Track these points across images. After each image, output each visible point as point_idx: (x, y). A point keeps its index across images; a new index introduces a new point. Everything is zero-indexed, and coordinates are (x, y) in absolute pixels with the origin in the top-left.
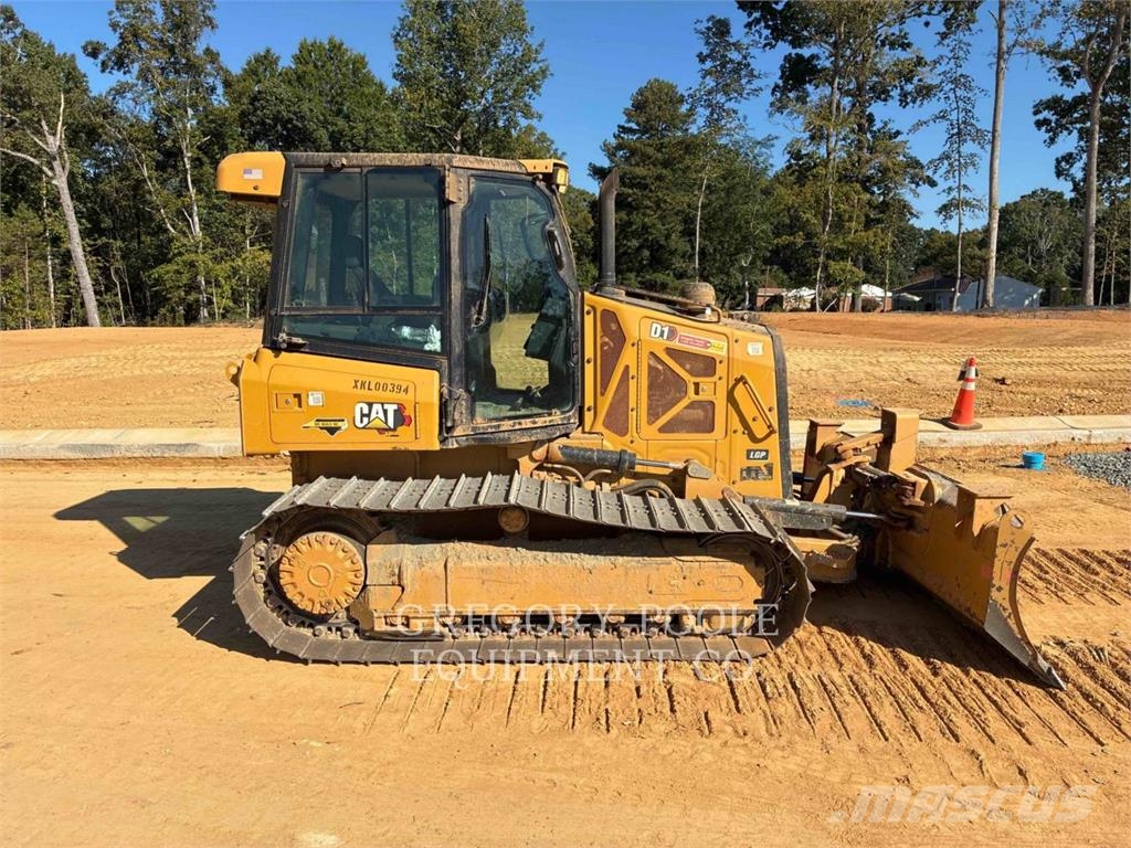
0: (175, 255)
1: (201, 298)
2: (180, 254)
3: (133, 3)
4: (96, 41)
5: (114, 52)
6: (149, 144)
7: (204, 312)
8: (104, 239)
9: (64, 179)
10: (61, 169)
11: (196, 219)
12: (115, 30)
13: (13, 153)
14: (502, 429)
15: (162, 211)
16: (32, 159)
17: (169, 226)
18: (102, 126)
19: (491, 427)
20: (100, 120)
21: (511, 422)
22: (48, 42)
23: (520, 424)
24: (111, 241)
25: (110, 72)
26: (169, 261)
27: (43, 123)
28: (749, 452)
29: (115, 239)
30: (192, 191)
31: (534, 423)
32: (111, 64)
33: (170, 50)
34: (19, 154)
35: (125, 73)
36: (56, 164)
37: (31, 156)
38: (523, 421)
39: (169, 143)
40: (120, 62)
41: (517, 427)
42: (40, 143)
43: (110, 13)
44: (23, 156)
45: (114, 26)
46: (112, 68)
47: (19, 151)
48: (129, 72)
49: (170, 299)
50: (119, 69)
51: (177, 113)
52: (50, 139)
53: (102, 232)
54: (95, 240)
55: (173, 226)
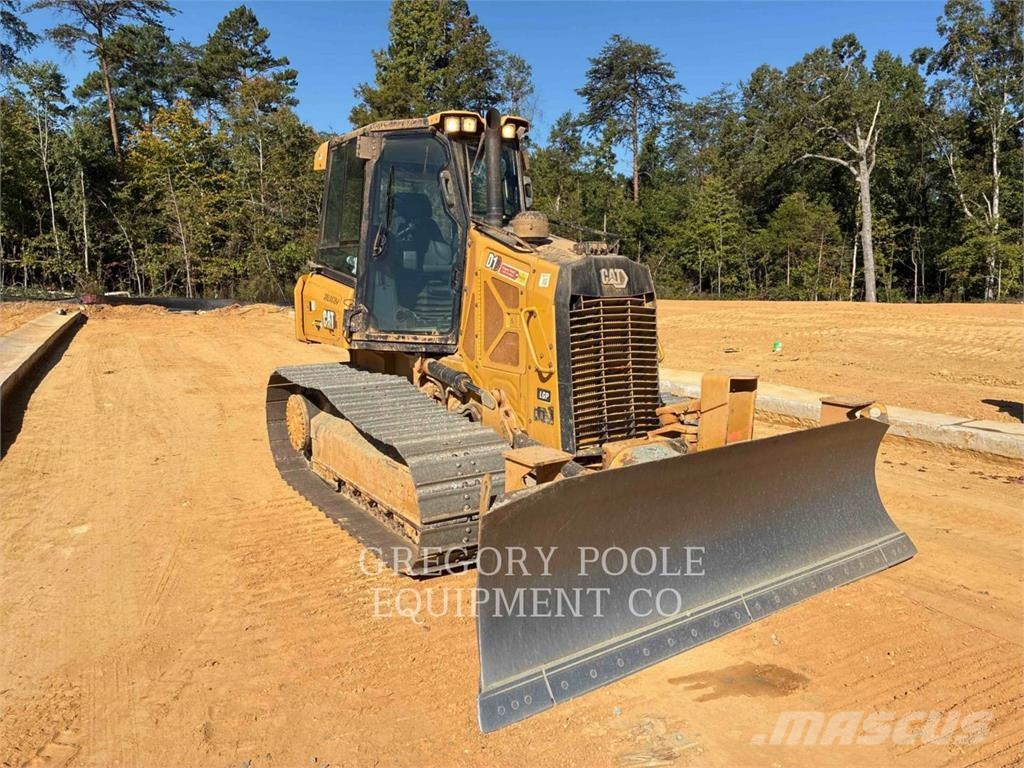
0: (966, 238)
1: (988, 279)
2: (971, 236)
3: (961, 4)
4: (922, 47)
5: (940, 53)
6: (957, 135)
7: (989, 293)
8: (908, 226)
9: (867, 176)
10: (865, 168)
11: (996, 201)
12: (942, 34)
13: (828, 159)
14: (389, 339)
15: (962, 196)
16: (842, 162)
17: (966, 210)
18: (917, 125)
19: (381, 337)
20: (915, 119)
21: (396, 336)
22: (896, 56)
23: (403, 338)
24: (914, 227)
25: (935, 73)
26: (961, 244)
27: (858, 130)
28: (539, 390)
29: (918, 225)
30: (997, 174)
31: (416, 338)
32: (936, 66)
33: (993, 42)
34: (832, 159)
35: (949, 72)
36: (863, 164)
37: (843, 159)
38: (406, 336)
39: (980, 130)
40: (945, 61)
41: (401, 340)
42: (852, 147)
43: (939, 19)
44: (835, 159)
45: (941, 31)
46: (938, 69)
47: (832, 156)
48: (953, 69)
49: (954, 280)
50: (944, 69)
51: (992, 100)
52: (861, 142)
53: (907, 220)
54: (899, 227)
55: (971, 210)
